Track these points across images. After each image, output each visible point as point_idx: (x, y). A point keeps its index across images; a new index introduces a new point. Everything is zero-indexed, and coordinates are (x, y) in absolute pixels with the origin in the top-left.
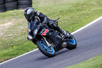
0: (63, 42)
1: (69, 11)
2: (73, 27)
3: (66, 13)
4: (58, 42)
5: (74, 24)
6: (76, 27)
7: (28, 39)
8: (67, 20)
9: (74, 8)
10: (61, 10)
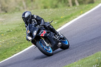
0: (58, 42)
1: (17, 31)
2: (21, 47)
3: (13, 33)
4: (54, 42)
5: (21, 43)
6: (24, 46)
7: (28, 40)
8: (14, 39)
9: (21, 28)
10: (8, 30)
